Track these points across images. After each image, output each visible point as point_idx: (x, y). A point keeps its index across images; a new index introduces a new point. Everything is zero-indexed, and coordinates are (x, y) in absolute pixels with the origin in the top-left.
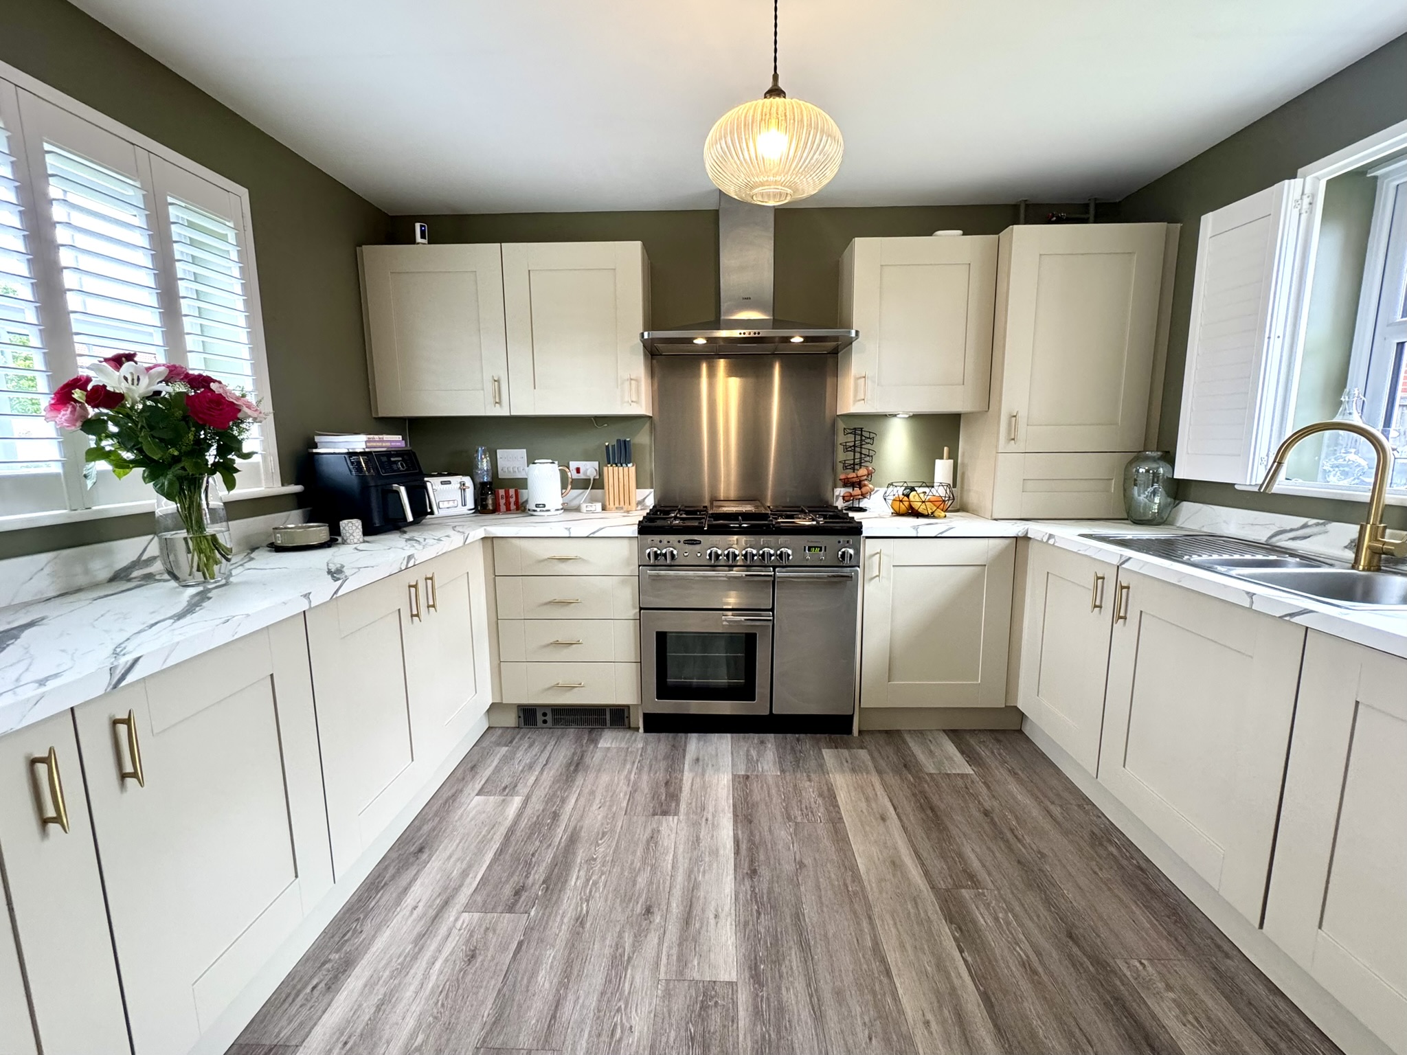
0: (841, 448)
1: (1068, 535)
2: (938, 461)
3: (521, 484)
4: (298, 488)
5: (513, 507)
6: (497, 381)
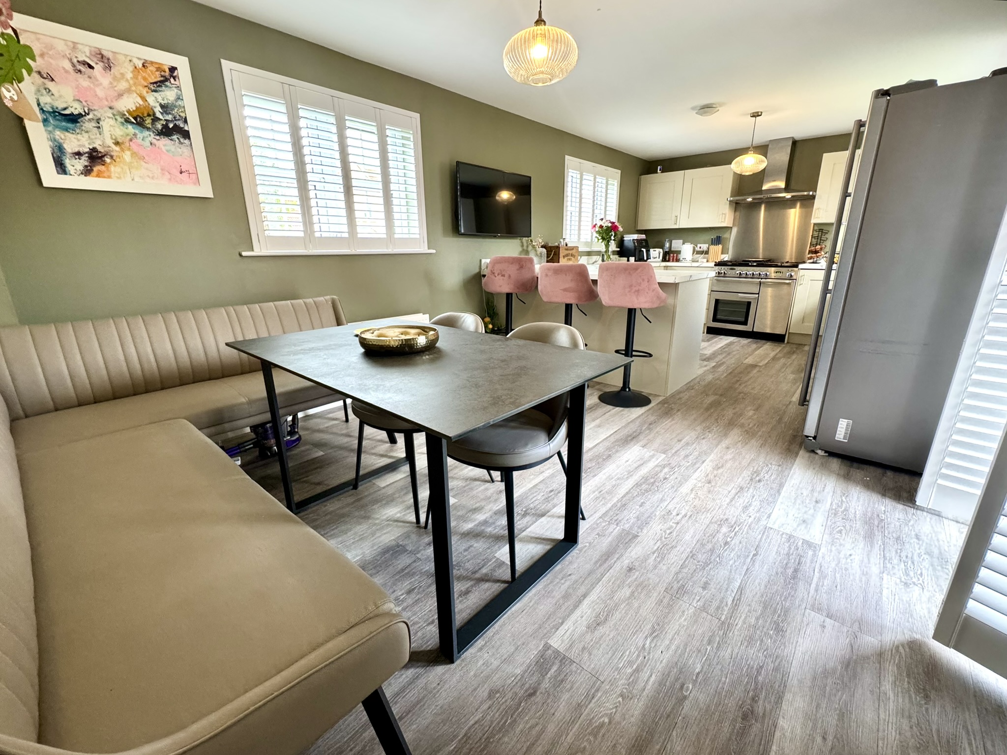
3: (679, 252)
4: (619, 249)
5: (675, 260)
6: (676, 217)
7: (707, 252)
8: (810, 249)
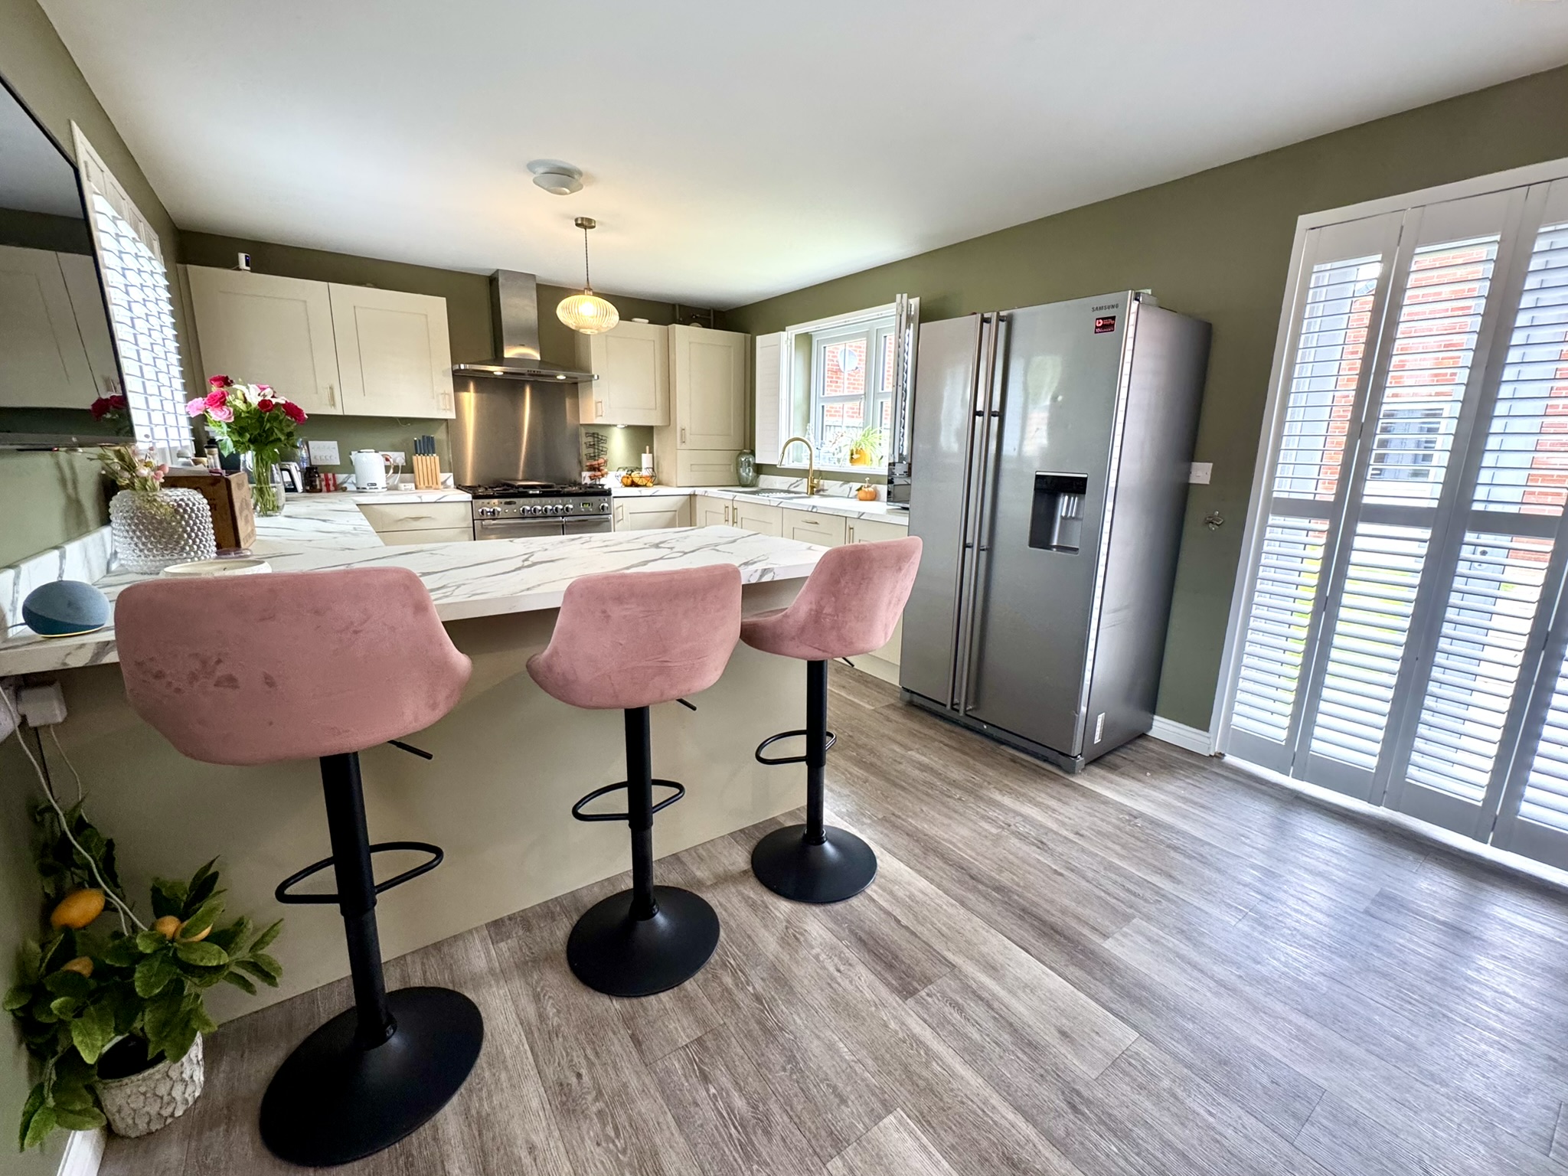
0: (584, 446)
2: (643, 455)
6: (331, 388)
7: (408, 468)
8: (588, 464)
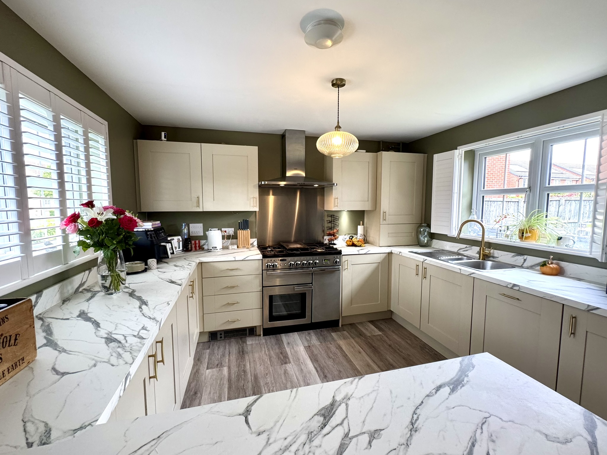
0: (326, 222)
1: (405, 251)
2: (359, 226)
5: (198, 248)
6: (198, 197)
7: (235, 237)
8: (328, 232)
